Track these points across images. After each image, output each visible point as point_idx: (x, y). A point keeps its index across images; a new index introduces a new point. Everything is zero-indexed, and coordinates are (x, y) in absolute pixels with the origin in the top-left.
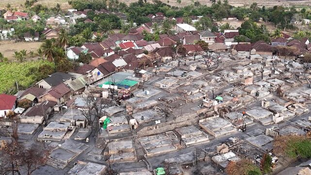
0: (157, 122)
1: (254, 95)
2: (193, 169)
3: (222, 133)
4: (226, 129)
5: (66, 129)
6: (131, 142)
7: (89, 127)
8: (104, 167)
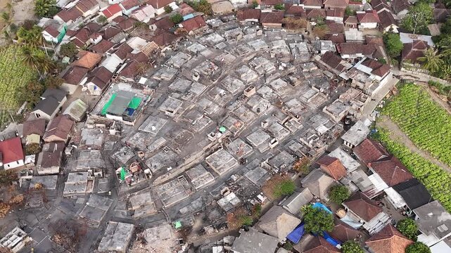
0: (168, 169)
1: (255, 111)
2: (203, 215)
3: (226, 170)
4: (229, 164)
5: (86, 181)
6: (149, 194)
7: (107, 176)
8: (132, 225)
